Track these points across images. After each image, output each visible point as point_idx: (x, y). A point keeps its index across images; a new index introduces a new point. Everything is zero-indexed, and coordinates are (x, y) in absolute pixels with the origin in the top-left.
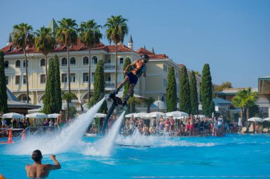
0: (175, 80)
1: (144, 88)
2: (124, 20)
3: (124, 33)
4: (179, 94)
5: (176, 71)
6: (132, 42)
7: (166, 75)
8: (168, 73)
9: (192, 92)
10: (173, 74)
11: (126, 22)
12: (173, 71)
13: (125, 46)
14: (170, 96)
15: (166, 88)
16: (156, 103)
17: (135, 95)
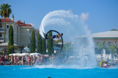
0: (35, 37)
1: (19, 41)
2: (10, 6)
3: (9, 13)
4: (37, 44)
5: (35, 33)
6: (13, 17)
7: (30, 35)
8: (31, 34)
9: (43, 43)
10: (34, 34)
11: (10, 7)
12: (34, 33)
13: (10, 19)
14: (32, 45)
15: (30, 41)
16: (25, 48)
17: (14, 45)
